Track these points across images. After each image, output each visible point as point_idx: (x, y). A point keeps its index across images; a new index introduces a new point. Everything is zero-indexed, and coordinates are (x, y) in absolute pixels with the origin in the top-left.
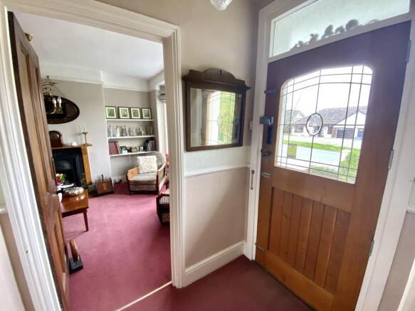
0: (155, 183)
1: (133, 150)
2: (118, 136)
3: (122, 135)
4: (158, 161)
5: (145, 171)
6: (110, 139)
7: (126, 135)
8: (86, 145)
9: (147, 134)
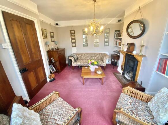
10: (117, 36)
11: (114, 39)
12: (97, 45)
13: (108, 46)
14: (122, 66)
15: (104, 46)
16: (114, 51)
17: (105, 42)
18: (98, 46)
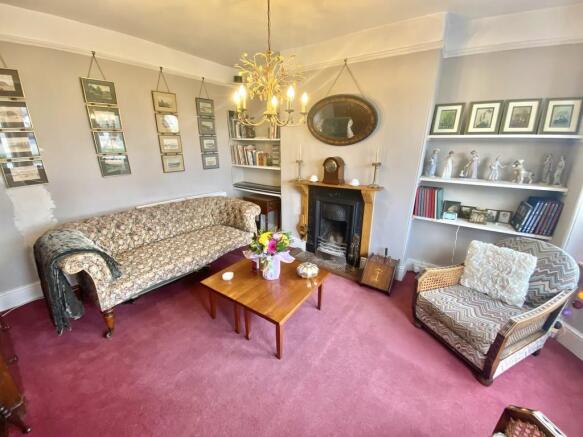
0: (486, 349)
1: (475, 217)
2: (447, 176)
3: (456, 176)
4: (536, 277)
5: (480, 288)
6: (422, 182)
7: (469, 177)
8: (373, 188)
9: (538, 181)
10: (243, 133)
11: (232, 143)
12: (178, 164)
13: (217, 166)
14: (300, 228)
15: (205, 168)
16: (237, 185)
17: (205, 153)
18: (181, 168)
